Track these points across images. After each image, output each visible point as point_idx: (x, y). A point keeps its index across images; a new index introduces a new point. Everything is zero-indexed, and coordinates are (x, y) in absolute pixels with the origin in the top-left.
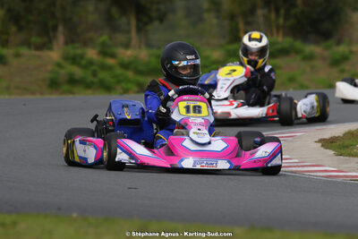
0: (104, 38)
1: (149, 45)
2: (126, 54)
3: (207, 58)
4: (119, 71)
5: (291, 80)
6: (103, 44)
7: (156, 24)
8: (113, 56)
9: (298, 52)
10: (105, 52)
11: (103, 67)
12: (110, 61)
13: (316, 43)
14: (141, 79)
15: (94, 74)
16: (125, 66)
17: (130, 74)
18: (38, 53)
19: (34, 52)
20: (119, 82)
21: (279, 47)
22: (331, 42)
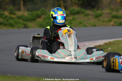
0: (11, 8)
1: (28, 10)
2: (19, 13)
4: (17, 20)
5: (81, 23)
6: (11, 10)
8: (14, 14)
9: (83, 13)
10: (11, 13)
11: (11, 18)
12: (13, 16)
13: (90, 9)
15: (7, 21)
16: (19, 18)
17: (21, 21)
20: (16, 24)
21: (75, 11)
22: (95, 9)
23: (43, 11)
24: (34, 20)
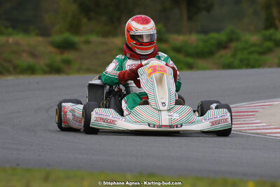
3: (247, 42)
14: (190, 60)
19: (100, 39)
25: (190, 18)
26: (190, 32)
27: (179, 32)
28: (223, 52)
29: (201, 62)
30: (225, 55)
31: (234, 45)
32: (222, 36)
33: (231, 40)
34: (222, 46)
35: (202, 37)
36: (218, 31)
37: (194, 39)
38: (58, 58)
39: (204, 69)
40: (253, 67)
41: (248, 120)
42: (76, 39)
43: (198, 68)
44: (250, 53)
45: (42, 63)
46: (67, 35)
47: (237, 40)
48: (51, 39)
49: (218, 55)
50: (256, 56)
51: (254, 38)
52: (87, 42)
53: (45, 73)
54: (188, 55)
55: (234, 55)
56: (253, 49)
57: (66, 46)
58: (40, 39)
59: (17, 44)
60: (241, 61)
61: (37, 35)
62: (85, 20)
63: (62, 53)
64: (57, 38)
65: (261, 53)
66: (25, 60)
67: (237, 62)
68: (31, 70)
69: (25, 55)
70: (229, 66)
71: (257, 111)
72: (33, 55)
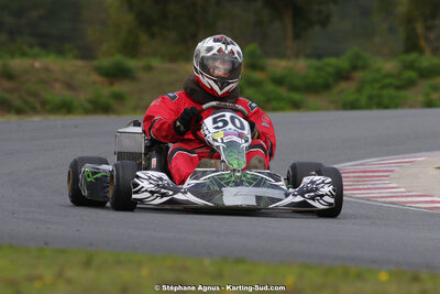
0: (253, 47)
1: (308, 56)
2: (279, 66)
3: (378, 71)
4: (270, 87)
6: (252, 55)
7: (317, 28)
8: (262, 69)
10: (254, 65)
12: (257, 76)
14: (296, 96)
16: (279, 81)
17: (282, 91)
18: (173, 66)
19: (167, 65)
20: (269, 100)
23: (358, 57)
24: (327, 87)
25: (297, 36)
26: (297, 56)
27: (281, 56)
28: (343, 85)
29: (311, 100)
30: (347, 89)
31: (359, 75)
32: (343, 63)
33: (355, 68)
34: (342, 76)
35: (314, 62)
36: (337, 54)
37: (301, 66)
38: (106, 91)
39: (317, 109)
40: (386, 107)
41: (380, 184)
42: (131, 63)
43: (308, 108)
44: (384, 87)
45: (83, 97)
46: (118, 58)
47: (365, 67)
48: (96, 63)
49: (336, 90)
50: (392, 92)
51: (390, 66)
52: (149, 68)
53: (87, 112)
54: (294, 88)
55: (359, 90)
56: (387, 81)
57: (117, 74)
58: (80, 63)
59: (47, 70)
60: (370, 98)
61: (76, 57)
62: (144, 38)
63: (112, 84)
64: (105, 62)
65: (398, 88)
66: (58, 93)
67: (363, 100)
68: (66, 108)
69: (58, 85)
70: (353, 106)
71: (392, 171)
72: (70, 86)
